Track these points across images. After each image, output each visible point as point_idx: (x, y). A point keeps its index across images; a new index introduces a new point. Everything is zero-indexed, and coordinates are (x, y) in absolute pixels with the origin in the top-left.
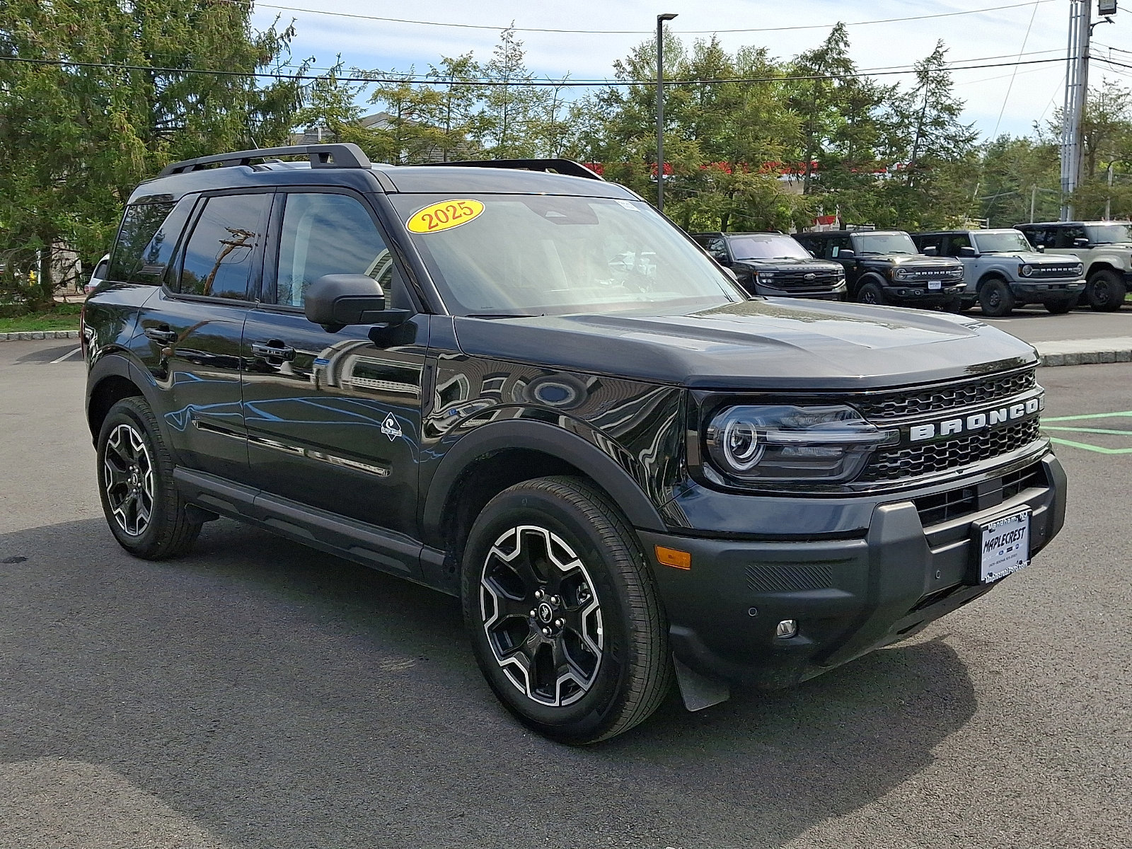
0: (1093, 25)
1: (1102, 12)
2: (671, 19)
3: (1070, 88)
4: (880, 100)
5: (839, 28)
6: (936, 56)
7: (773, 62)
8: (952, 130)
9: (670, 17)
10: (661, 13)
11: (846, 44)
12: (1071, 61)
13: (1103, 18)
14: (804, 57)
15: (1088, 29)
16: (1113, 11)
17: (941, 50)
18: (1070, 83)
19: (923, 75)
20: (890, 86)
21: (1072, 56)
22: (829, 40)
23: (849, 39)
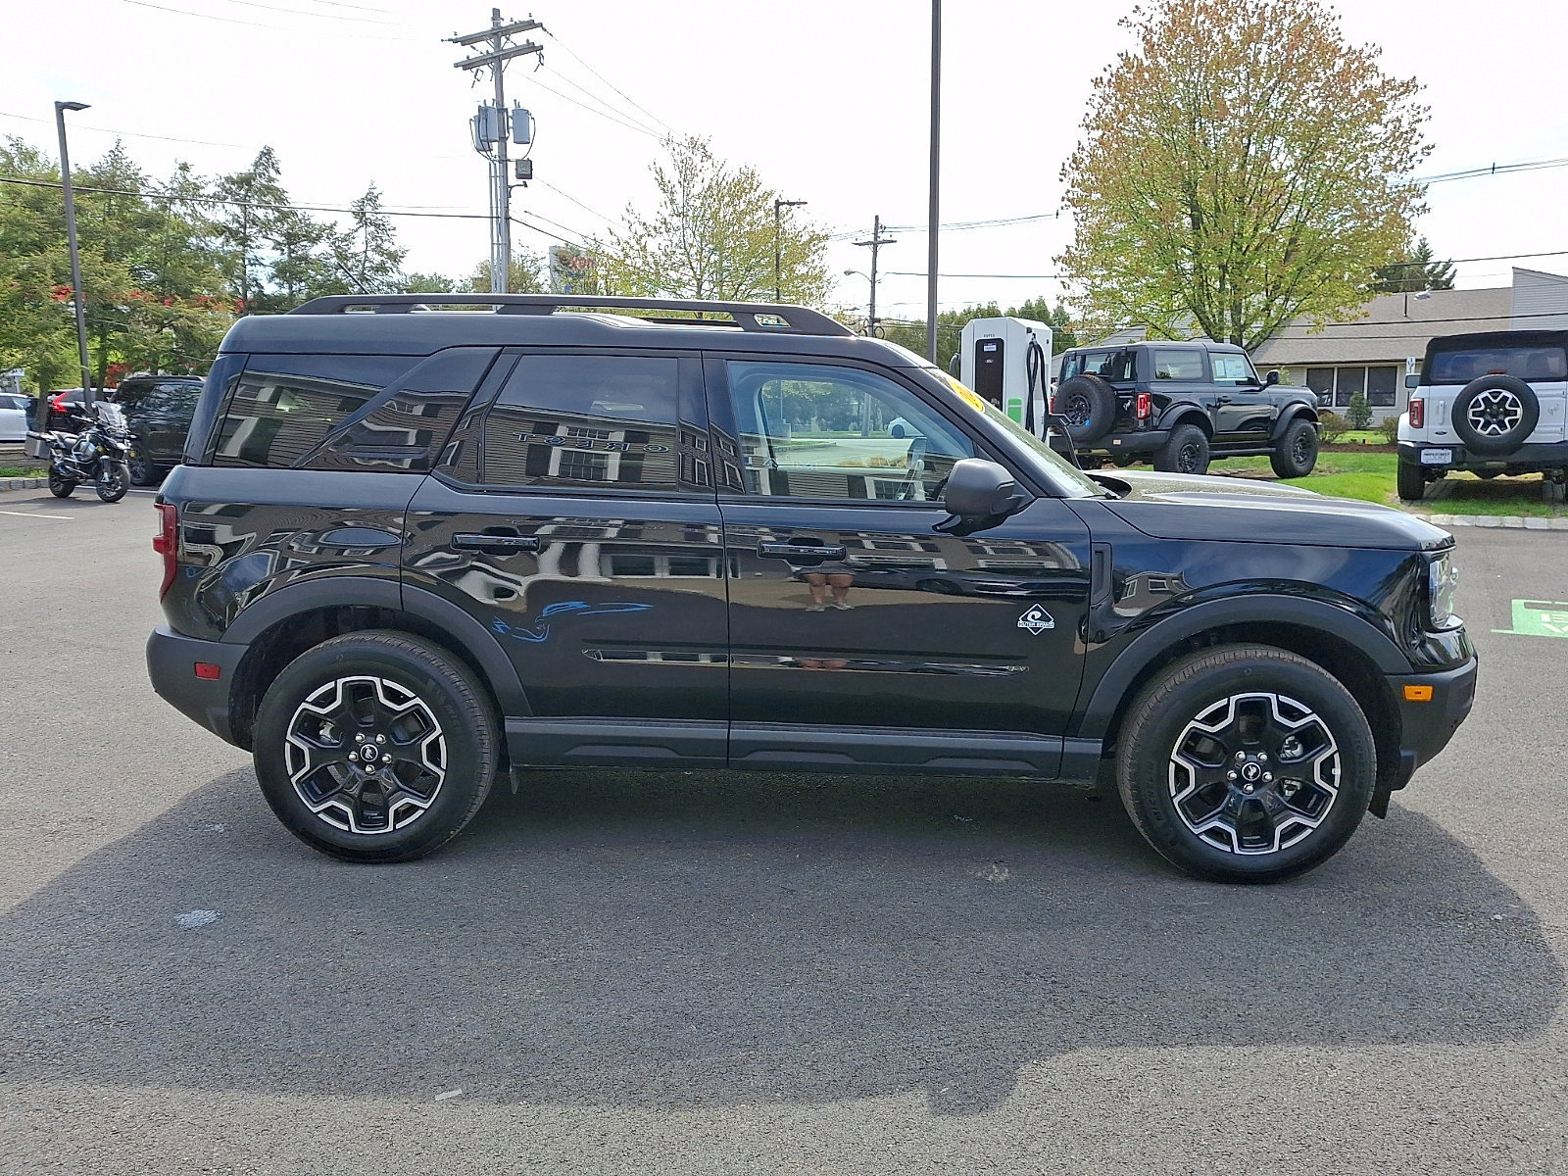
0: (512, 187)
1: (519, 176)
2: (78, 109)
3: (495, 247)
4: (319, 238)
5: (267, 153)
6: (371, 198)
7: (200, 180)
8: (395, 277)
9: (76, 107)
10: (64, 100)
11: (278, 172)
12: (494, 219)
13: (521, 182)
14: (229, 179)
15: (507, 191)
16: (530, 177)
17: (376, 193)
18: (495, 241)
19: (360, 215)
20: (328, 224)
21: (494, 215)
22: (256, 163)
23: (281, 166)
